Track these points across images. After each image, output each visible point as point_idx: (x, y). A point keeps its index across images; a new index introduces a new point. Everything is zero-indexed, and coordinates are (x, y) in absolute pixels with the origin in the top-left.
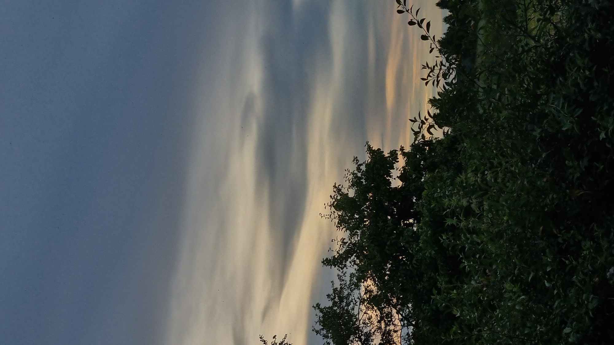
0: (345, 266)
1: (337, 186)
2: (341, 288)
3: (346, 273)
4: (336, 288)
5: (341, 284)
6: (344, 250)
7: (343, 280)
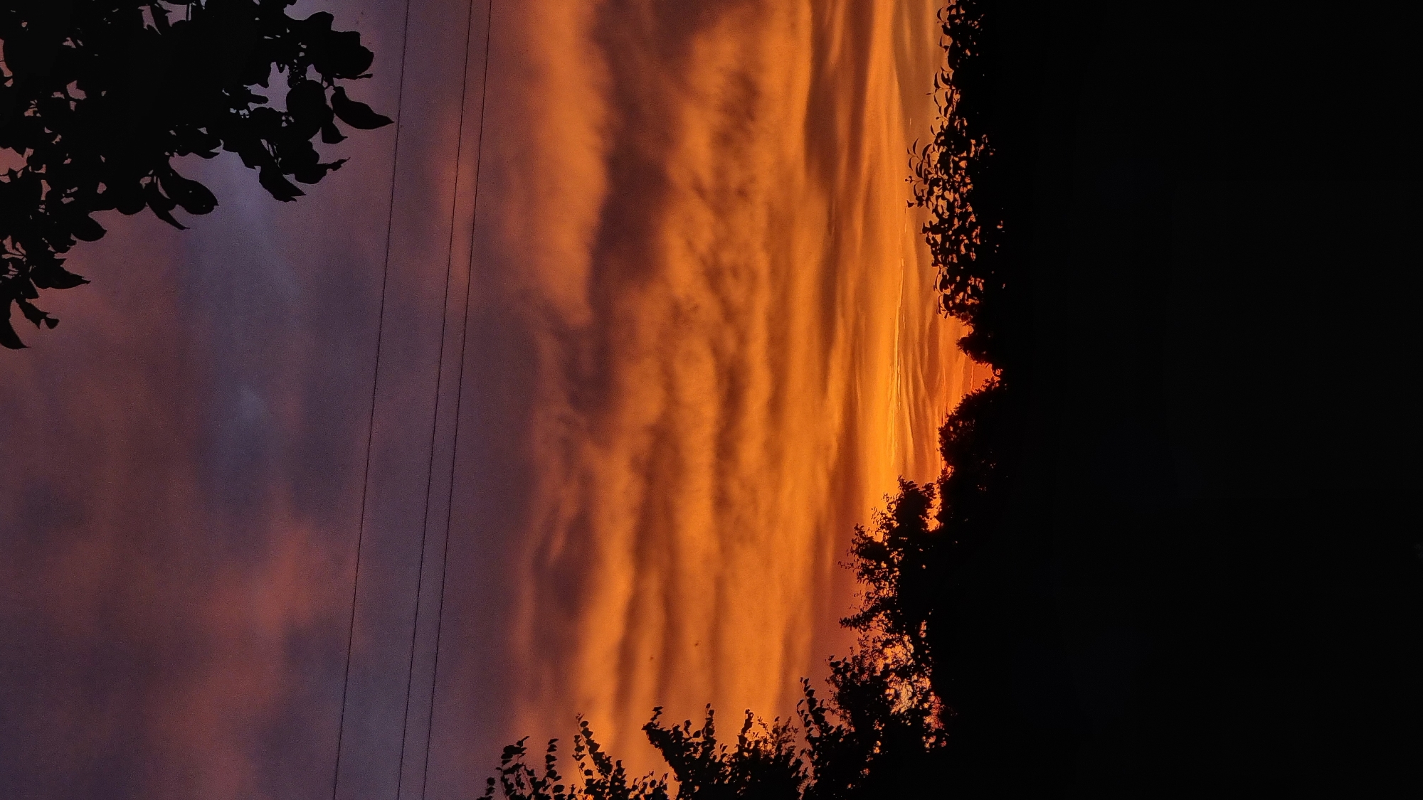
0: (869, 627)
1: (859, 527)
2: (862, 657)
3: (868, 637)
4: (857, 656)
5: (862, 651)
6: (869, 607)
7: (865, 646)
